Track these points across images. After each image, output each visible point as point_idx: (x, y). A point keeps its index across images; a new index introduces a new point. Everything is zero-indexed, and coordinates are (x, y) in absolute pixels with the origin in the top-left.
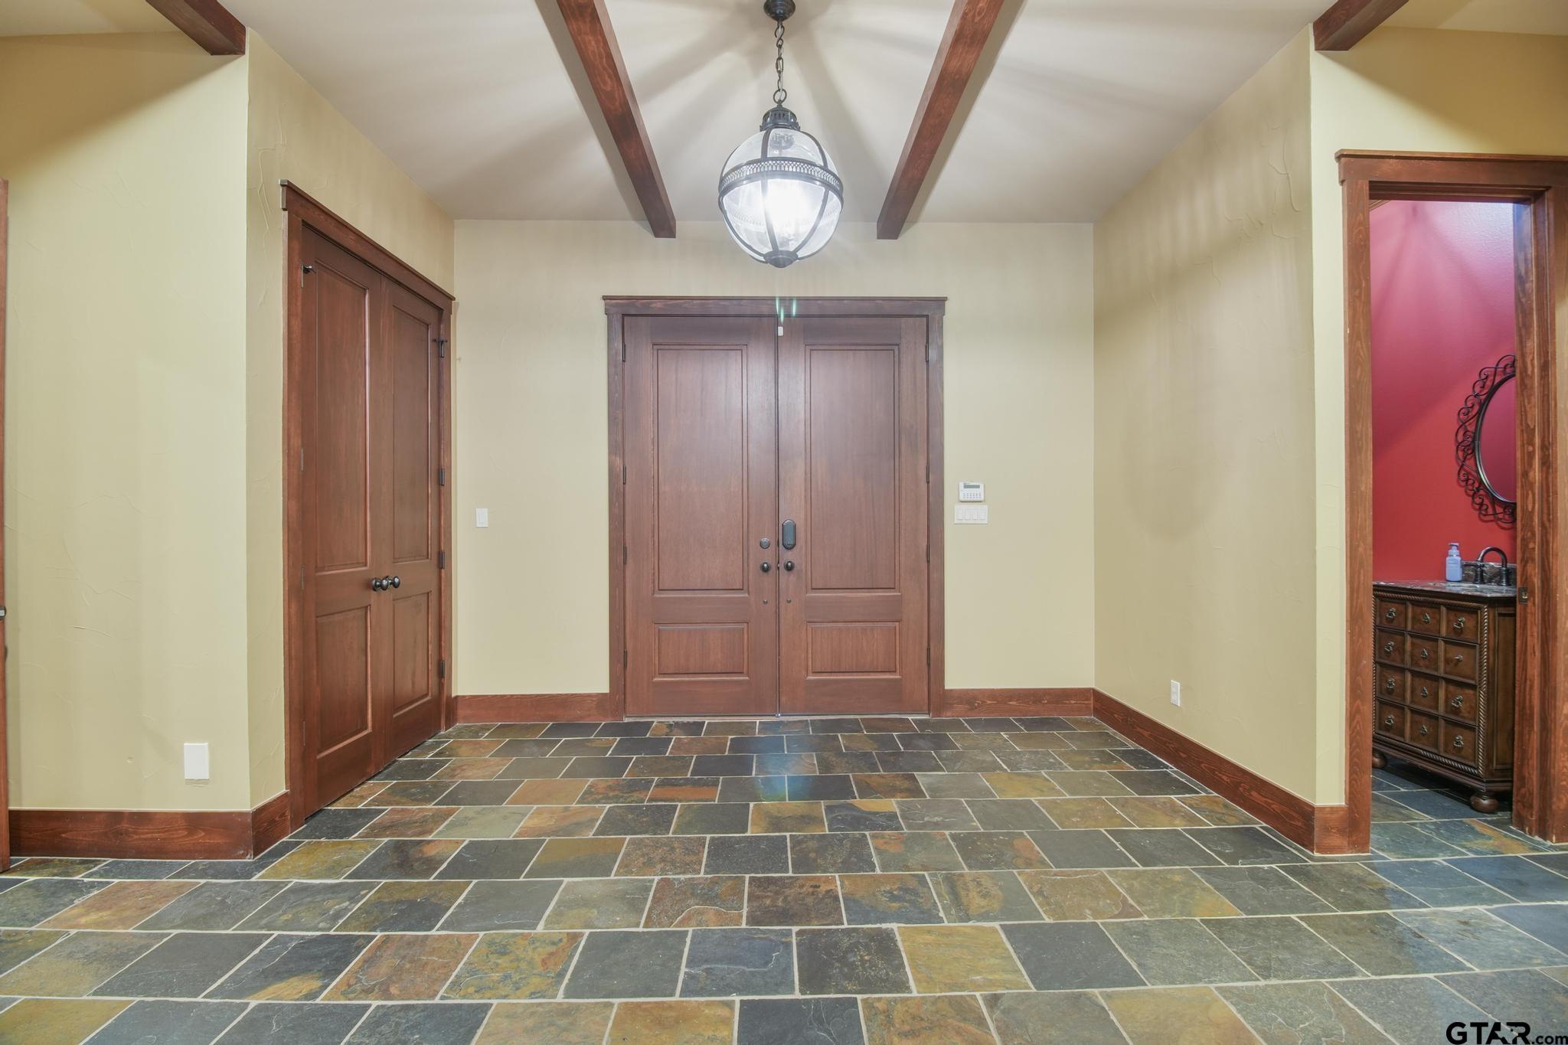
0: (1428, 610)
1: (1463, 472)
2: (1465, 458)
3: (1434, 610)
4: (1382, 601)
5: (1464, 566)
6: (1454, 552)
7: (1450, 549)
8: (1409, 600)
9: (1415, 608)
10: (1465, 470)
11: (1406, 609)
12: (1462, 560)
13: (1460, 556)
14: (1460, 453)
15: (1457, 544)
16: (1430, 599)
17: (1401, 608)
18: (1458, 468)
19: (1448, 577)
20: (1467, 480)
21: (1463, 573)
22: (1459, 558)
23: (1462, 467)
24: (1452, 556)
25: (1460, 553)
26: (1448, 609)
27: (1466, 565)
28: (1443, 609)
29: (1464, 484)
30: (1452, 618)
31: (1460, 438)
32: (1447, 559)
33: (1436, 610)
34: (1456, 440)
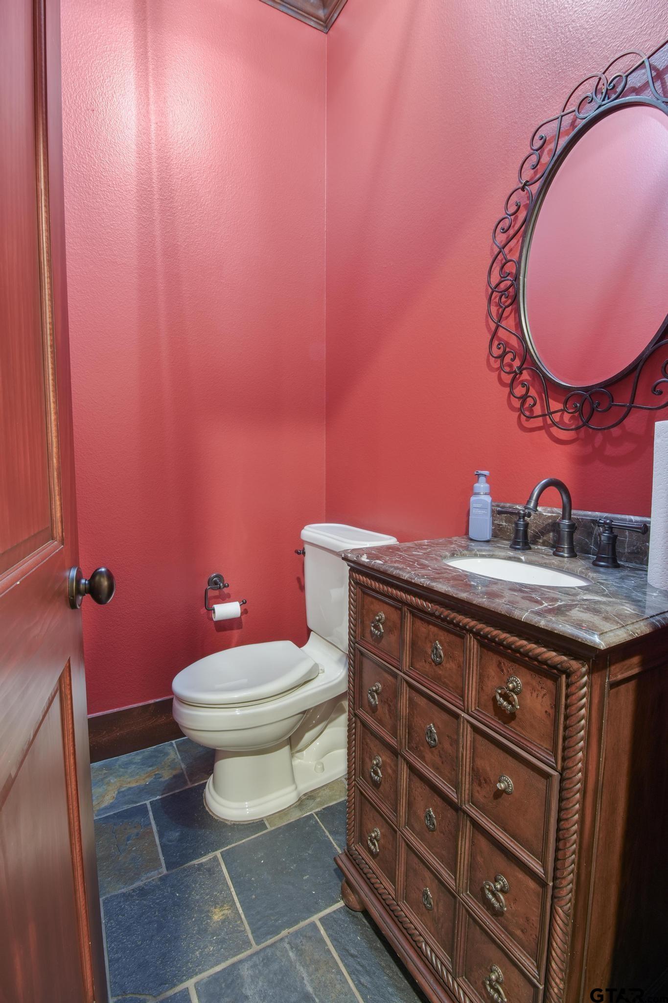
0: (443, 635)
1: (496, 343)
2: (500, 318)
3: (453, 638)
4: (364, 593)
5: (497, 513)
6: (482, 486)
7: (477, 481)
8: (409, 605)
9: (419, 623)
10: (499, 339)
11: (402, 618)
12: (493, 501)
13: (490, 494)
14: (494, 309)
15: (486, 473)
16: (446, 612)
17: (395, 616)
18: (490, 337)
19: (472, 534)
20: (502, 357)
21: (493, 524)
22: (488, 499)
23: (495, 334)
24: (478, 494)
25: (491, 488)
26: (482, 645)
27: (500, 513)
28: (472, 643)
29: (496, 365)
30: (492, 670)
31: (495, 278)
32: (473, 499)
33: (458, 640)
34: (489, 283)
